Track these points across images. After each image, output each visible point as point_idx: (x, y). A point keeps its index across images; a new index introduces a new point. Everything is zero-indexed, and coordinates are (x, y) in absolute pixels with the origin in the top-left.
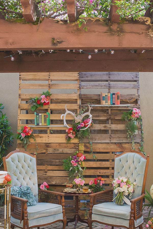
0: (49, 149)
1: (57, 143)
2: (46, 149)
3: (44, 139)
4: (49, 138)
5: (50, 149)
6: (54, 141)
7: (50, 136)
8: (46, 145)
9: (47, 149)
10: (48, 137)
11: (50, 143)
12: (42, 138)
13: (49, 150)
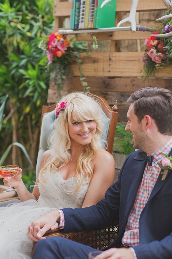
0: (110, 93)
1: (128, 77)
2: (104, 94)
3: (100, 66)
4: (111, 63)
5: (113, 93)
6: (122, 72)
7: (114, 59)
8: (104, 82)
9: (107, 94)
10: (110, 59)
11: (114, 78)
12: (96, 64)
13: (110, 97)
